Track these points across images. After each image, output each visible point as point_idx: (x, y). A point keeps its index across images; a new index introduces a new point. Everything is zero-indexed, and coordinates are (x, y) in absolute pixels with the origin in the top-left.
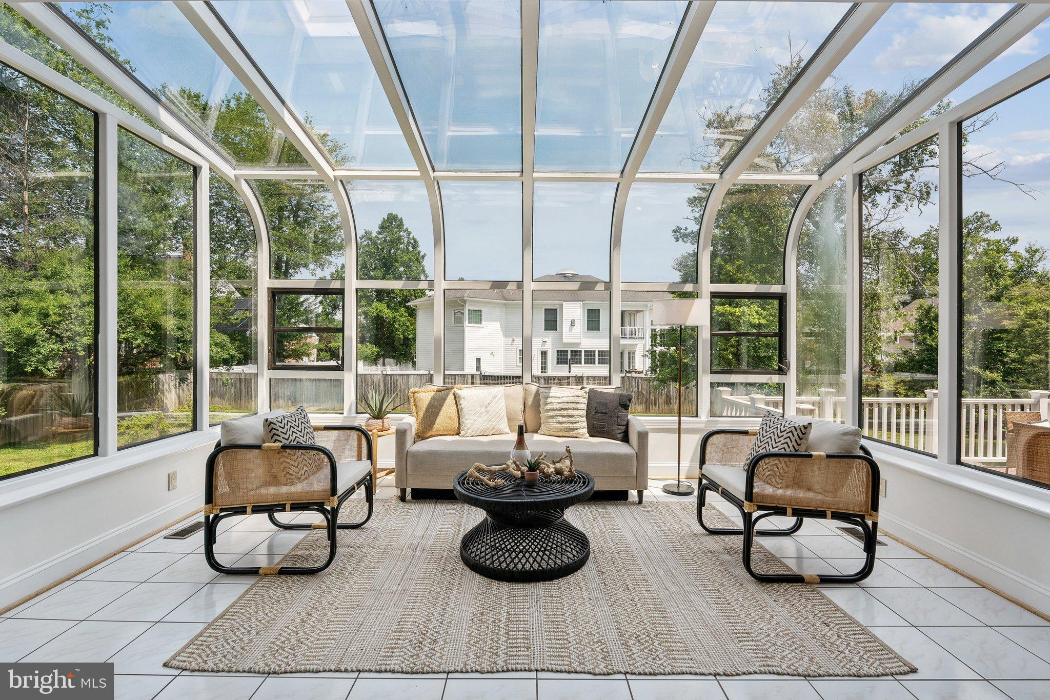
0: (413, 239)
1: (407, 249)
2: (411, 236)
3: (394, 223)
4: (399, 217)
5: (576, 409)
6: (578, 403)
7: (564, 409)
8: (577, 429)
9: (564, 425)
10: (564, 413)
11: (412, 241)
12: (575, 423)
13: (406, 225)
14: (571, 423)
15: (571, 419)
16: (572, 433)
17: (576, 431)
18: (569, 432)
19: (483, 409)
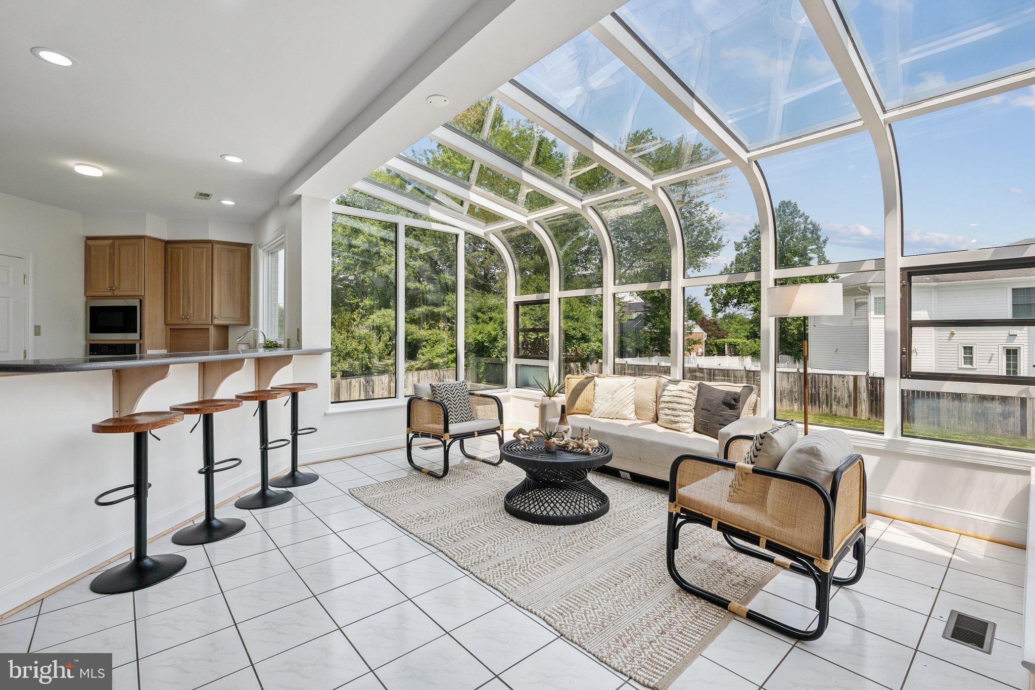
0: (811, 223)
1: (805, 236)
2: (808, 221)
3: (787, 211)
4: (793, 202)
5: (678, 403)
6: (682, 397)
7: (670, 402)
8: (678, 422)
9: (669, 417)
10: (670, 405)
11: (810, 226)
12: (677, 416)
13: (802, 208)
14: (673, 416)
15: (674, 412)
16: (674, 426)
17: (677, 425)
18: (672, 425)
19: (610, 396)
